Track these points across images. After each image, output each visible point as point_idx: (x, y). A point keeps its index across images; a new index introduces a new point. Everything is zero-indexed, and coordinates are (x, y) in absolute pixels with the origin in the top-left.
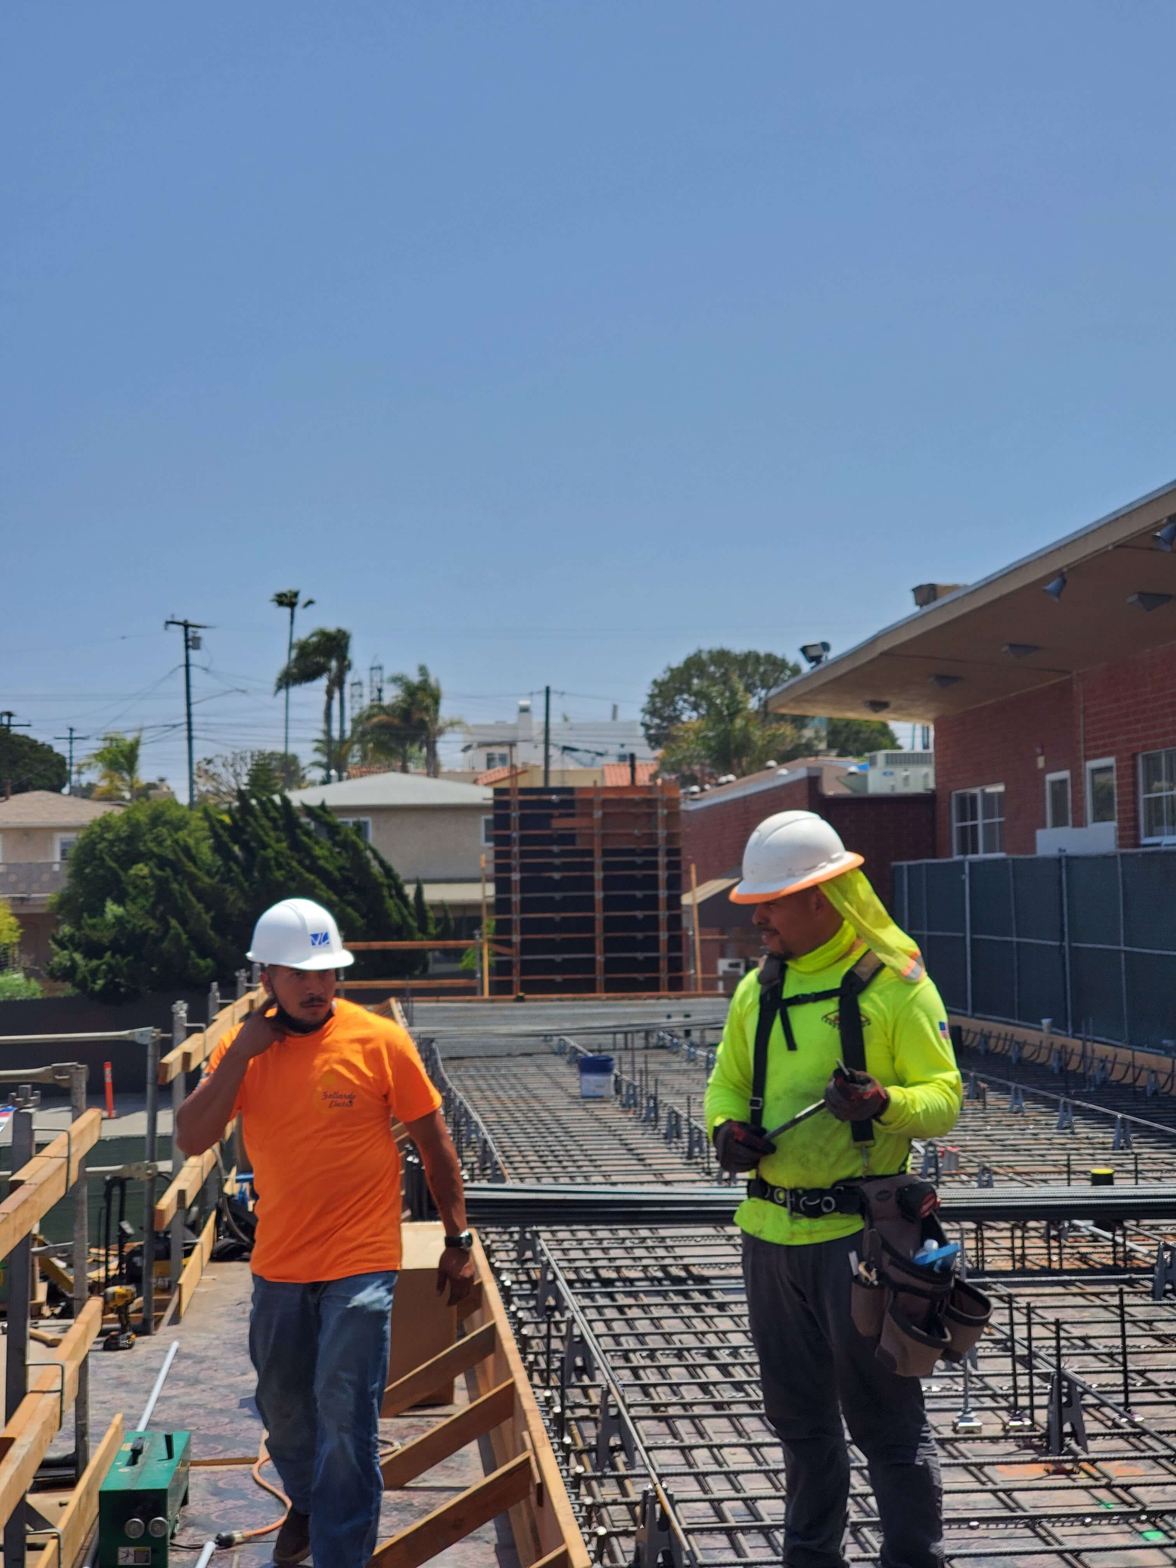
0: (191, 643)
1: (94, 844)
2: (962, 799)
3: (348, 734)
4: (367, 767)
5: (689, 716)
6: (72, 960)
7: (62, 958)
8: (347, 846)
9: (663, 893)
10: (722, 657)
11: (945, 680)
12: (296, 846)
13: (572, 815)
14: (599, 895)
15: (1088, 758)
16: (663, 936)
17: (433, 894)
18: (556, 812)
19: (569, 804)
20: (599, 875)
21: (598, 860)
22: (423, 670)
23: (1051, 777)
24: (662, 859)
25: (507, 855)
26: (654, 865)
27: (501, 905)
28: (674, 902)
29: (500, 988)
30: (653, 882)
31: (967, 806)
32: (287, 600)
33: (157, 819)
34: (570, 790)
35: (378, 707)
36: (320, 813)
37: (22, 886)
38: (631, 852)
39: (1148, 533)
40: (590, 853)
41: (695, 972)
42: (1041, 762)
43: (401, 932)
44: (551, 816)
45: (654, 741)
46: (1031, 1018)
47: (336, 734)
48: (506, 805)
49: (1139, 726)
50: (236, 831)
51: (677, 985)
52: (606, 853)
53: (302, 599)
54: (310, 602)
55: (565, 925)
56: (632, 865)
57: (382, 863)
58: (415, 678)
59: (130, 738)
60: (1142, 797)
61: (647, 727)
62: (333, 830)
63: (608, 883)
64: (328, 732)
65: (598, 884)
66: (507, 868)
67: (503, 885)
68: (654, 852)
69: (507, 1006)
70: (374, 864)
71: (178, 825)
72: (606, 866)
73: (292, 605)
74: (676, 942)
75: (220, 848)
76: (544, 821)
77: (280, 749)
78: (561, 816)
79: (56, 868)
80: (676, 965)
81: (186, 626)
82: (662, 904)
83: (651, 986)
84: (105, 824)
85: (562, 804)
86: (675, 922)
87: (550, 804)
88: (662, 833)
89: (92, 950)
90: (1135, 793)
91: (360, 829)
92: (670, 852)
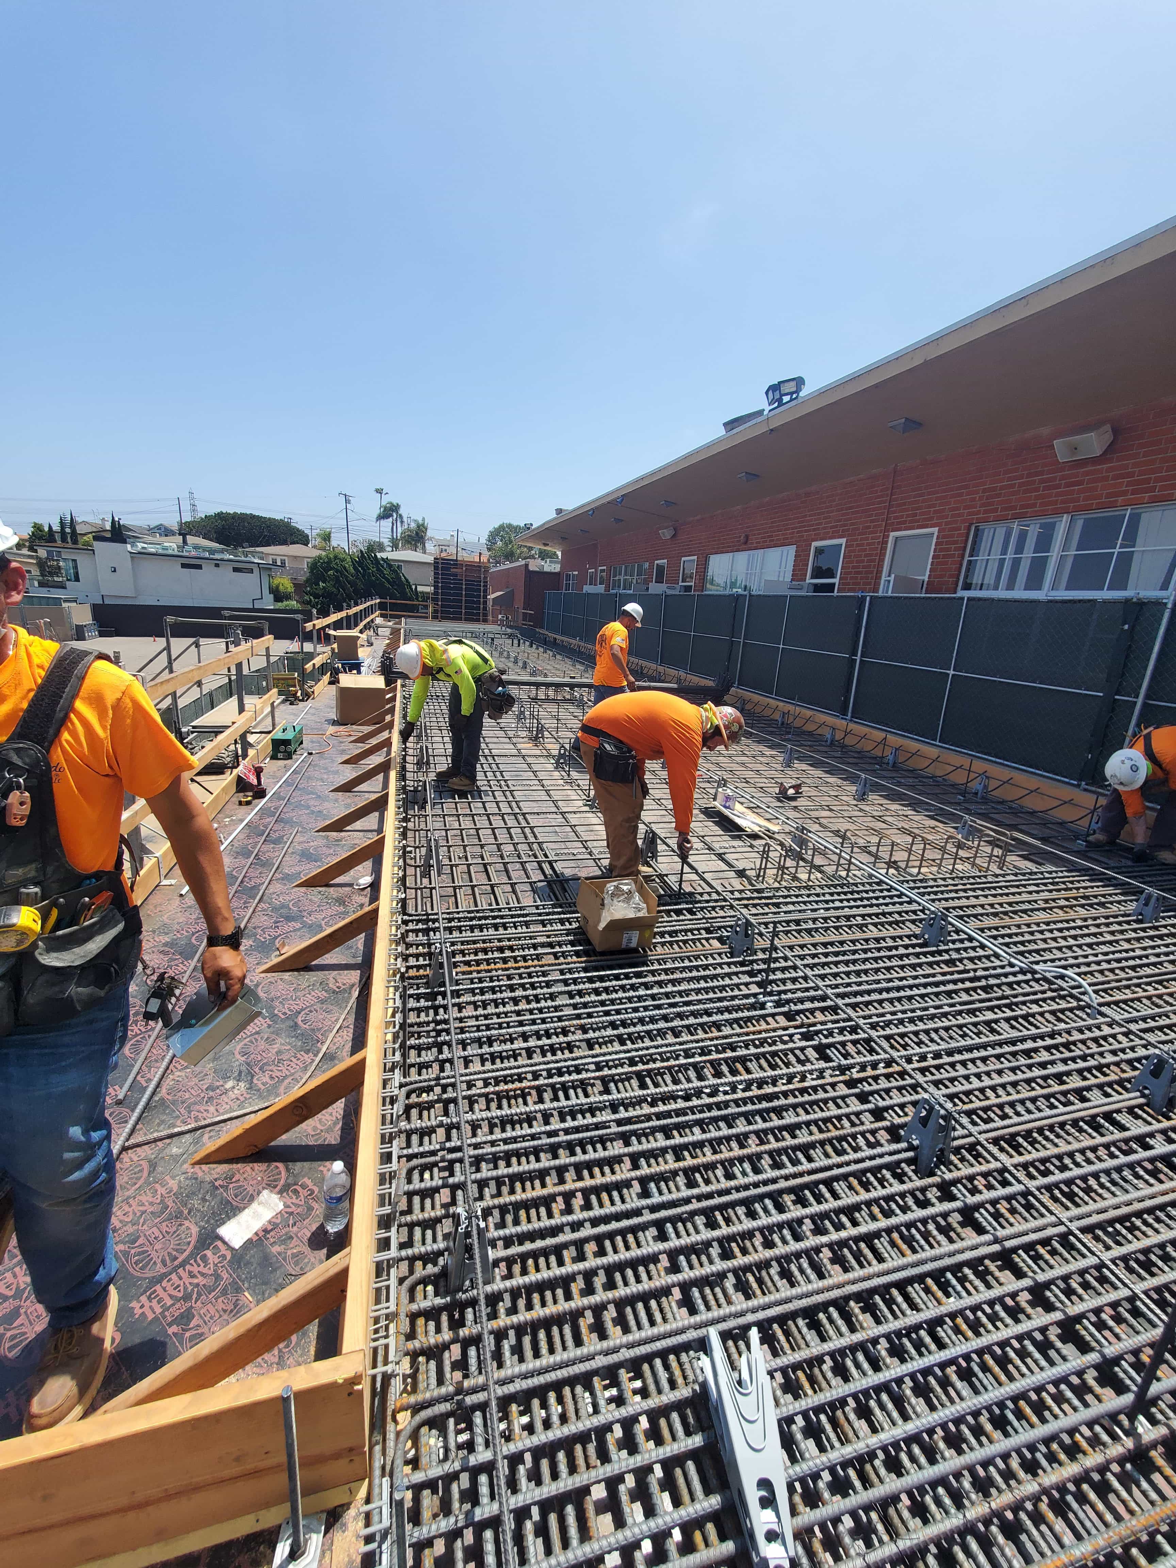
0: (347, 501)
1: (317, 563)
3: (399, 537)
4: (404, 548)
5: (499, 543)
6: (310, 599)
7: (306, 598)
8: (395, 571)
9: (482, 594)
10: (510, 526)
11: (563, 539)
12: (378, 570)
13: (457, 569)
14: (464, 593)
15: (600, 566)
16: (482, 607)
17: (420, 589)
19: (456, 565)
20: (464, 587)
21: (464, 582)
22: (423, 519)
23: (590, 571)
24: (483, 584)
25: (437, 578)
26: (481, 586)
27: (436, 593)
28: (485, 597)
29: (435, 617)
30: (479, 591)
31: (568, 576)
32: (379, 491)
33: (336, 557)
35: (409, 530)
36: (386, 560)
37: (295, 574)
38: (474, 581)
39: (615, 500)
40: (462, 580)
41: (490, 618)
42: (588, 566)
43: (410, 599)
44: (451, 568)
45: (489, 549)
46: (575, 637)
47: (395, 537)
48: (437, 563)
49: (613, 558)
50: (360, 563)
51: (485, 621)
52: (466, 580)
55: (454, 601)
56: (474, 585)
58: (420, 521)
59: (329, 530)
60: (612, 579)
62: (390, 566)
63: (466, 589)
64: (392, 536)
65: (464, 589)
66: (437, 582)
67: (436, 587)
68: (481, 582)
69: (436, 623)
71: (343, 560)
72: (466, 584)
73: (381, 493)
74: (485, 609)
75: (355, 568)
76: (448, 569)
77: (377, 540)
78: (454, 568)
79: (305, 569)
80: (485, 615)
81: (346, 496)
82: (482, 598)
83: (478, 620)
84: (320, 557)
85: (454, 565)
86: (485, 603)
87: (450, 564)
88: (484, 576)
89: (316, 596)
90: (610, 578)
91: (399, 567)
92: (486, 582)
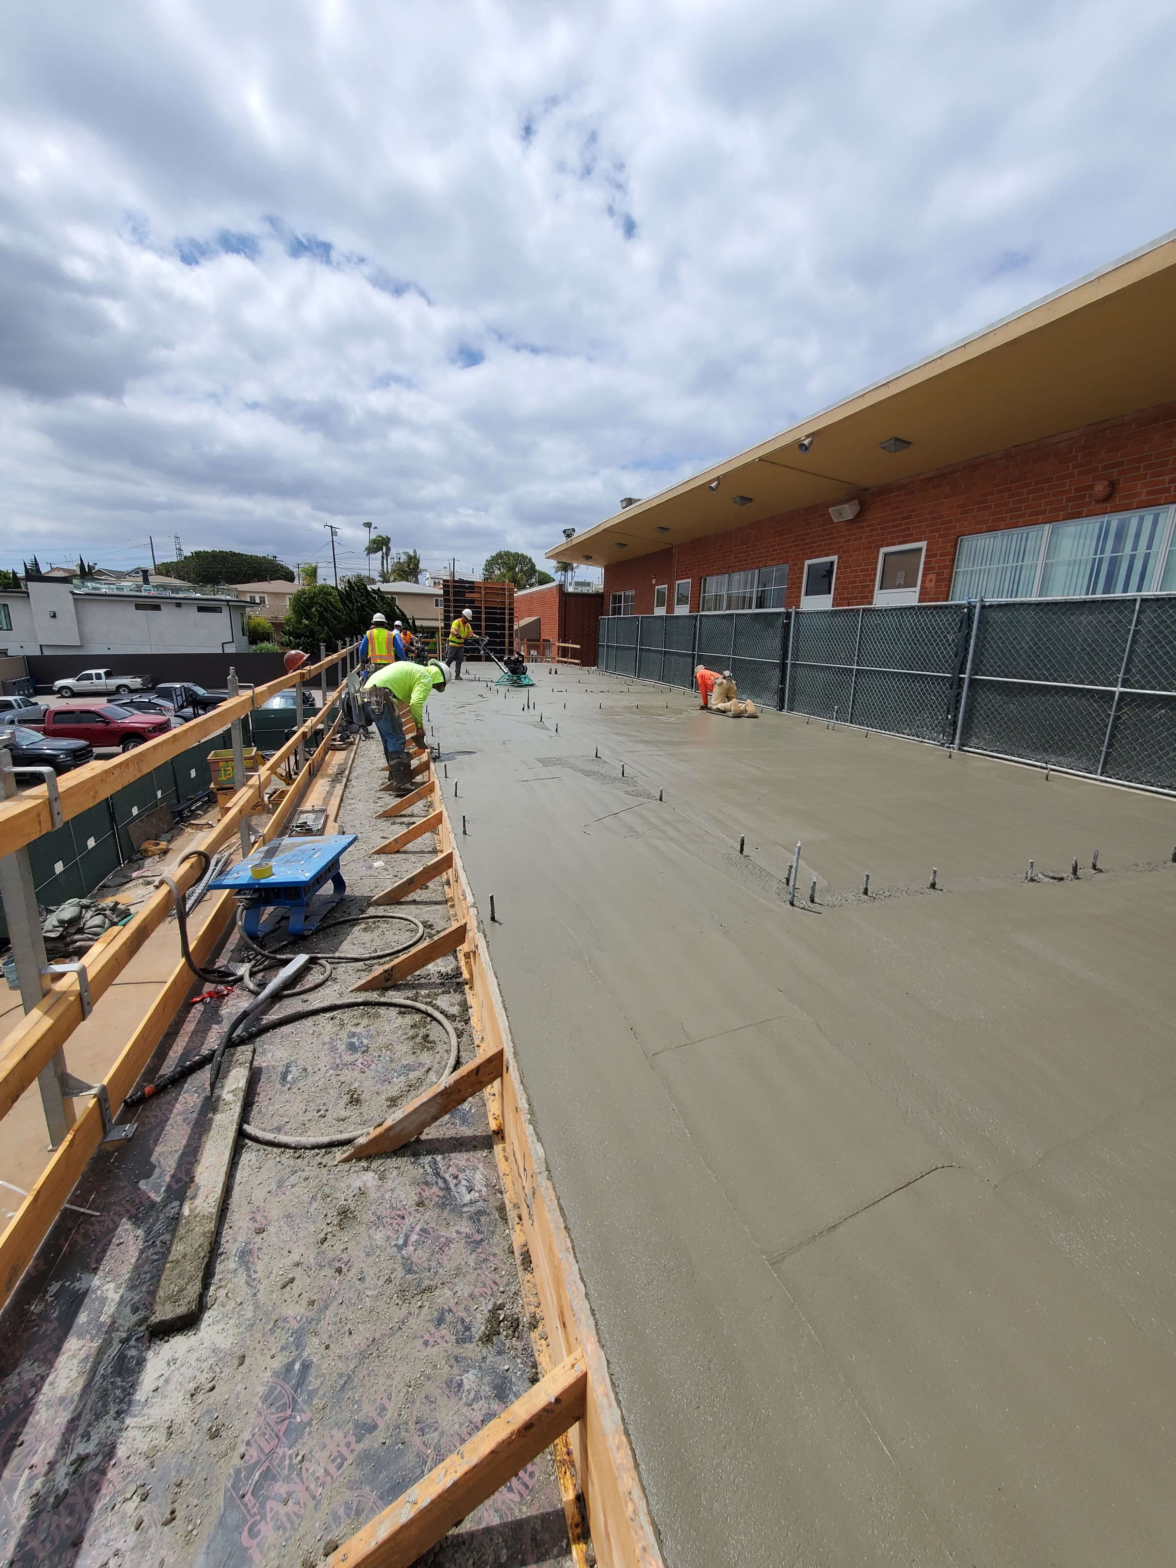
1: (299, 599)
2: (614, 597)
3: (390, 571)
4: (397, 580)
6: (289, 639)
7: (286, 638)
8: (388, 604)
9: (507, 624)
12: (369, 603)
13: (474, 592)
14: (483, 624)
15: (677, 579)
16: (507, 640)
18: (467, 591)
19: (473, 588)
20: (483, 616)
21: (483, 610)
22: (415, 552)
23: (657, 587)
24: (507, 611)
25: (449, 606)
26: (504, 614)
28: (511, 628)
30: (503, 620)
32: (368, 525)
33: (323, 593)
34: (473, 582)
35: (399, 563)
36: (378, 593)
37: (276, 613)
38: (496, 608)
40: (480, 607)
42: (654, 581)
44: (465, 592)
47: (385, 570)
48: (448, 586)
49: (705, 566)
50: (349, 596)
52: (486, 608)
53: (373, 526)
54: (376, 528)
56: (496, 613)
57: (400, 611)
58: (412, 554)
59: (314, 565)
60: (702, 595)
61: (485, 575)
62: (383, 598)
63: (486, 620)
64: (383, 571)
65: (483, 620)
66: (449, 612)
68: (504, 609)
70: (397, 611)
71: (331, 595)
72: (486, 613)
73: (370, 527)
74: (510, 641)
75: (343, 602)
76: (463, 594)
77: (367, 574)
78: (469, 592)
79: (288, 607)
81: (331, 527)
82: (507, 628)
84: (305, 593)
85: (469, 588)
86: (511, 634)
87: (465, 587)
88: (507, 601)
89: (297, 636)
90: (700, 594)
92: (510, 609)
